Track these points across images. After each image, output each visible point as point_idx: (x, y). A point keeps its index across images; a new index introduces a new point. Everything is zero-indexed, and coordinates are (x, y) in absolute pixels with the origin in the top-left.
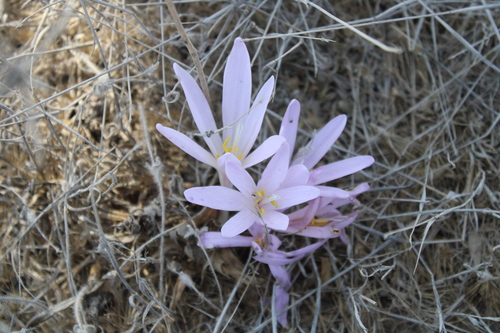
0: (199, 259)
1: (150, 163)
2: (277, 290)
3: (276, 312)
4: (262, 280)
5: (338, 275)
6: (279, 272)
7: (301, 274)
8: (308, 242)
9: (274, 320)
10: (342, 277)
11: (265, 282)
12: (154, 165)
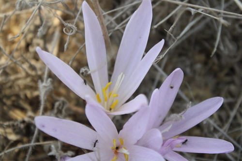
1: (42, 81)
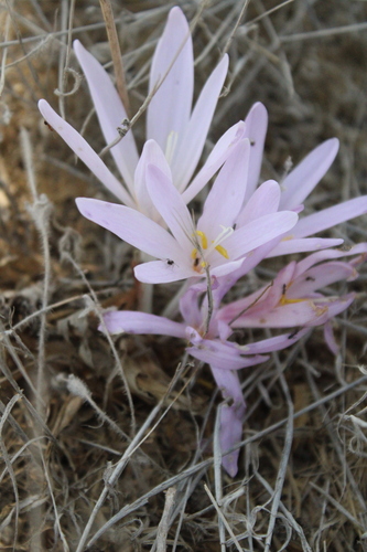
0: (101, 367)
2: (223, 412)
3: (221, 445)
4: (200, 401)
5: (320, 401)
6: (226, 381)
7: (263, 403)
8: (268, 333)
9: (217, 460)
10: (327, 405)
11: (203, 405)
12: (37, 202)
